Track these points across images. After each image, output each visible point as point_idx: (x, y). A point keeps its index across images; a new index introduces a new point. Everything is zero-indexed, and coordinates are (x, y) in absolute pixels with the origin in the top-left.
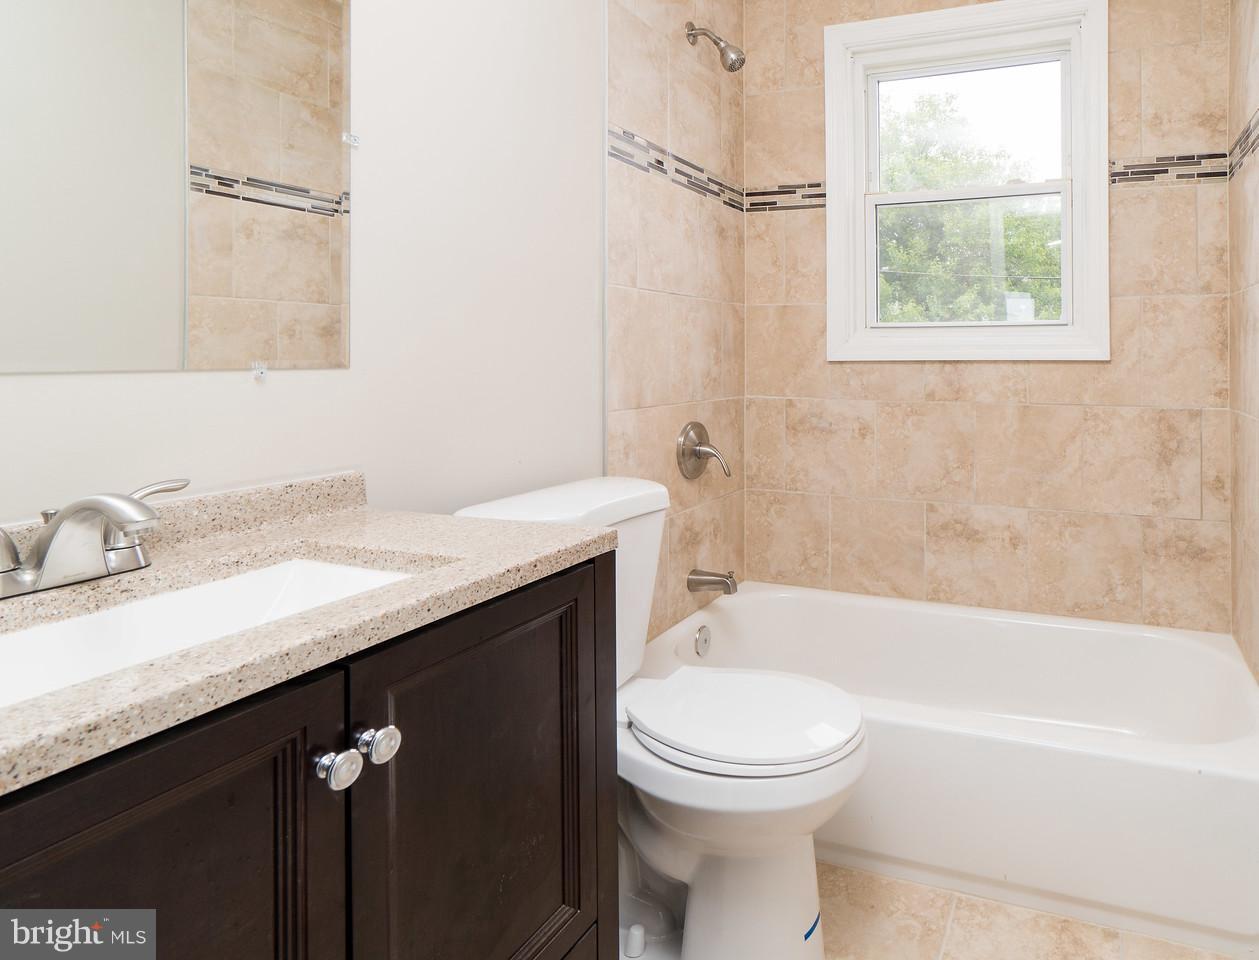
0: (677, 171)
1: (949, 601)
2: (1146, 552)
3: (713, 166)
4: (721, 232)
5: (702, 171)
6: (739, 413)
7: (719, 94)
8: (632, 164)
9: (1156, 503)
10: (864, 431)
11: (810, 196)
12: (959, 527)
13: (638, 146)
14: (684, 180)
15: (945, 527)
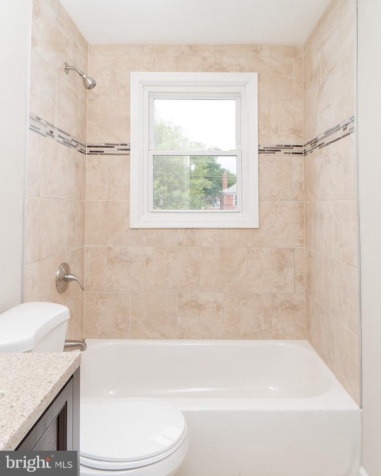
0: (59, 136)
1: (188, 338)
2: (273, 308)
3: (74, 133)
4: (77, 165)
5: (69, 135)
6: (82, 255)
7: (77, 98)
8: (39, 133)
9: (277, 287)
10: (148, 261)
11: (122, 150)
12: (193, 304)
13: (43, 124)
14: (61, 140)
15: (186, 304)
